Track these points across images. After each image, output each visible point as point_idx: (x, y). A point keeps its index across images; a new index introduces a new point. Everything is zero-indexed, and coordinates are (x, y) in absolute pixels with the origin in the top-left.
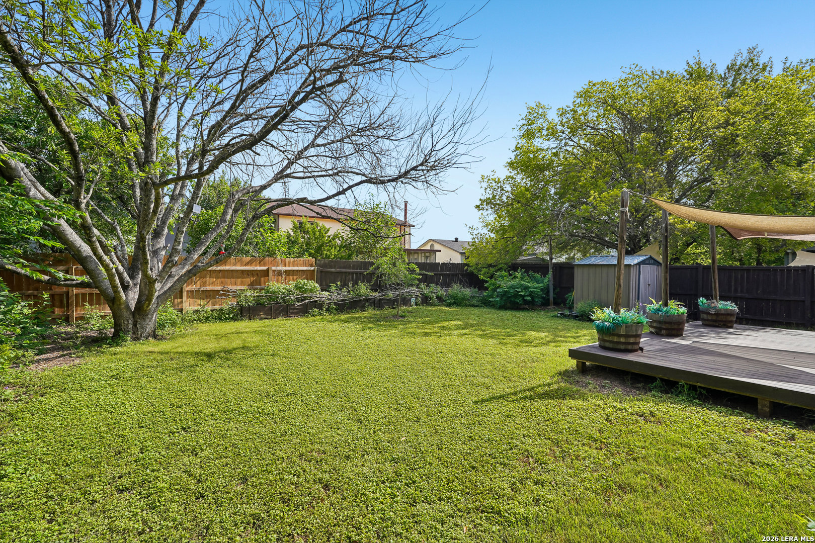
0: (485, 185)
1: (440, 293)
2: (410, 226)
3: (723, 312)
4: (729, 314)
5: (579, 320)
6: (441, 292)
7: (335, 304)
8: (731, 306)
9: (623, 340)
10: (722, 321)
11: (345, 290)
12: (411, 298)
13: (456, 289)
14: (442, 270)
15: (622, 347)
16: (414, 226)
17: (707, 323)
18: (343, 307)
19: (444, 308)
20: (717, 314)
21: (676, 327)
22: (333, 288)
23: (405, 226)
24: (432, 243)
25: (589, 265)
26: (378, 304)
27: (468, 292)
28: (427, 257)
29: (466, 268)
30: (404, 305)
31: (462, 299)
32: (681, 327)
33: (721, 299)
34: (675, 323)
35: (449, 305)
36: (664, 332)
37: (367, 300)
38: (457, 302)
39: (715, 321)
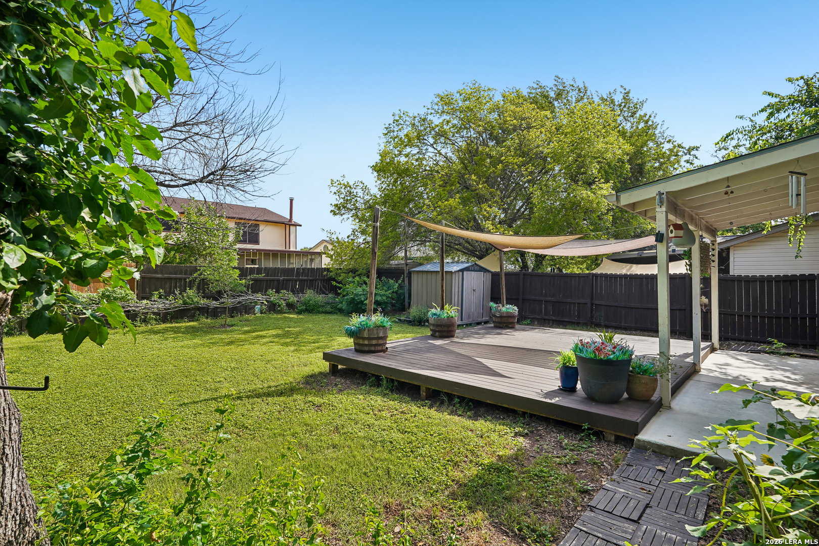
0: (334, 189)
1: (291, 300)
2: (296, 225)
3: (505, 315)
4: (510, 316)
5: (412, 325)
6: (293, 298)
7: (154, 313)
8: (513, 309)
9: (366, 342)
10: (505, 323)
11: (171, 298)
12: (255, 306)
13: (310, 295)
14: (298, 275)
15: (366, 349)
16: (301, 226)
17: (498, 325)
18: (164, 317)
19: (292, 316)
20: (501, 317)
21: (446, 329)
22: (155, 297)
23: (290, 225)
24: (325, 244)
25: (423, 272)
26: (214, 313)
27: (320, 298)
28: (312, 260)
29: (325, 273)
30: (246, 313)
31: (314, 305)
32: (450, 329)
33: (507, 303)
34: (444, 326)
35: (300, 313)
36: (437, 334)
37: (199, 309)
38: (310, 309)
39: (500, 323)
